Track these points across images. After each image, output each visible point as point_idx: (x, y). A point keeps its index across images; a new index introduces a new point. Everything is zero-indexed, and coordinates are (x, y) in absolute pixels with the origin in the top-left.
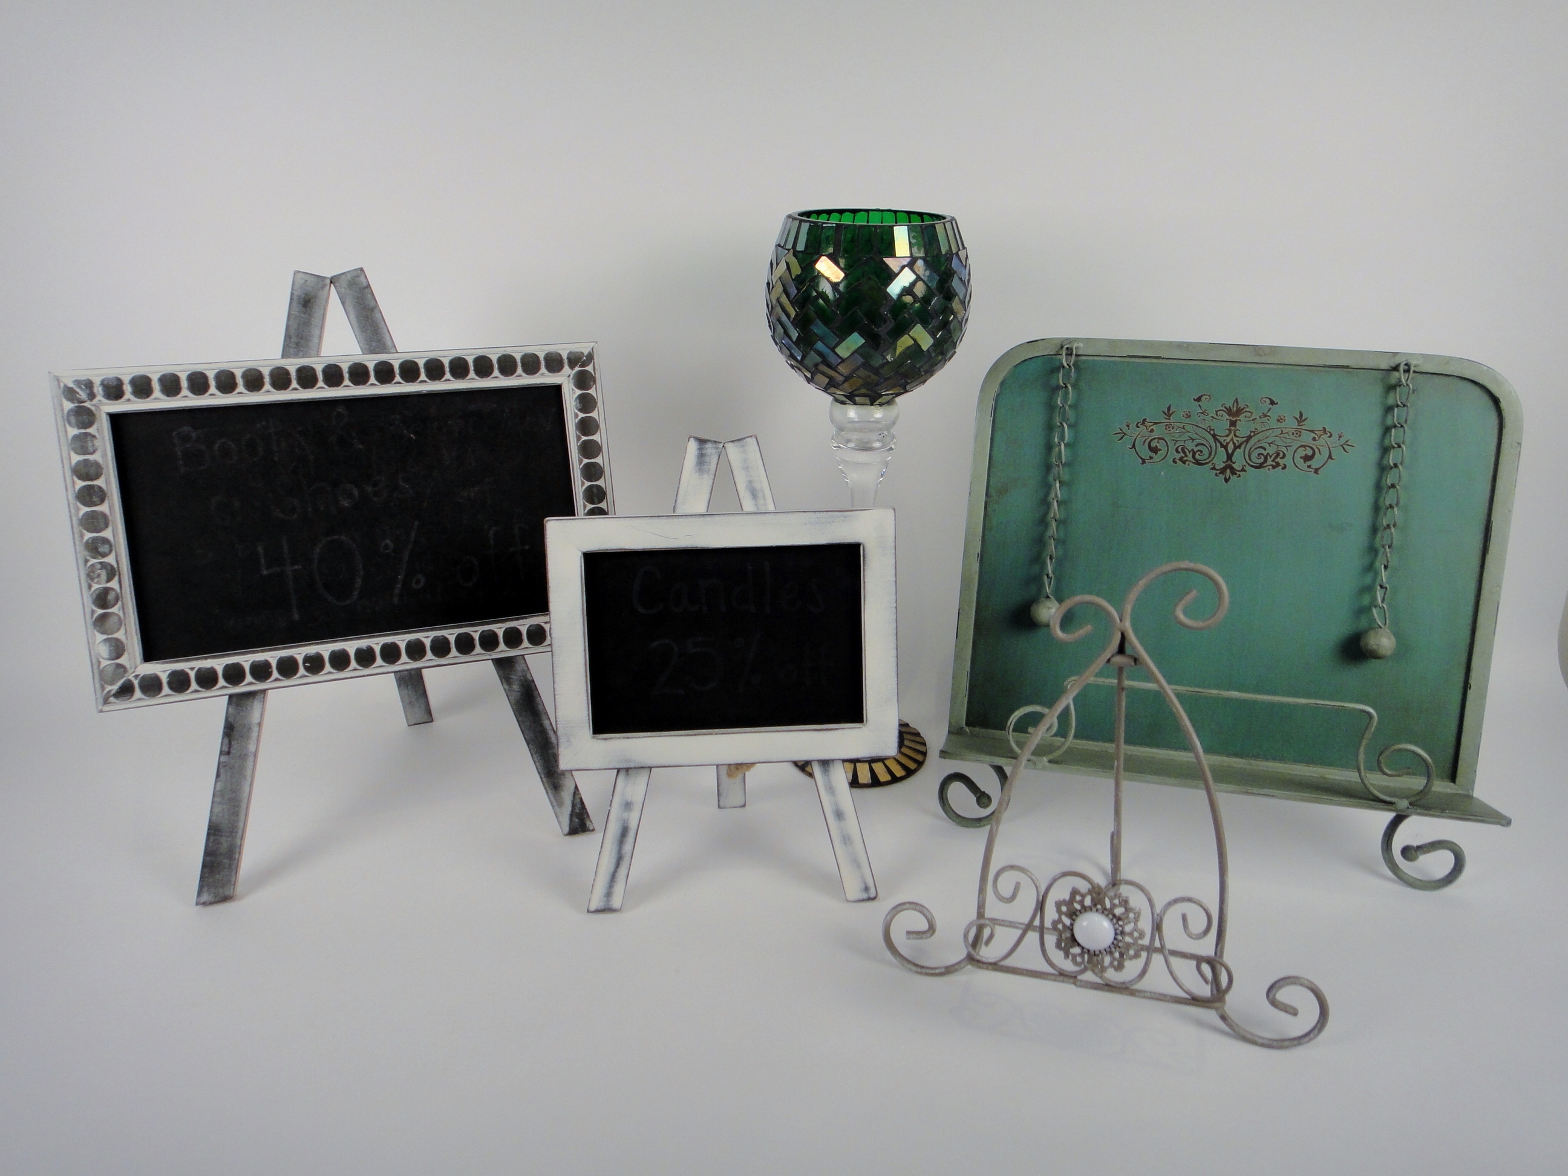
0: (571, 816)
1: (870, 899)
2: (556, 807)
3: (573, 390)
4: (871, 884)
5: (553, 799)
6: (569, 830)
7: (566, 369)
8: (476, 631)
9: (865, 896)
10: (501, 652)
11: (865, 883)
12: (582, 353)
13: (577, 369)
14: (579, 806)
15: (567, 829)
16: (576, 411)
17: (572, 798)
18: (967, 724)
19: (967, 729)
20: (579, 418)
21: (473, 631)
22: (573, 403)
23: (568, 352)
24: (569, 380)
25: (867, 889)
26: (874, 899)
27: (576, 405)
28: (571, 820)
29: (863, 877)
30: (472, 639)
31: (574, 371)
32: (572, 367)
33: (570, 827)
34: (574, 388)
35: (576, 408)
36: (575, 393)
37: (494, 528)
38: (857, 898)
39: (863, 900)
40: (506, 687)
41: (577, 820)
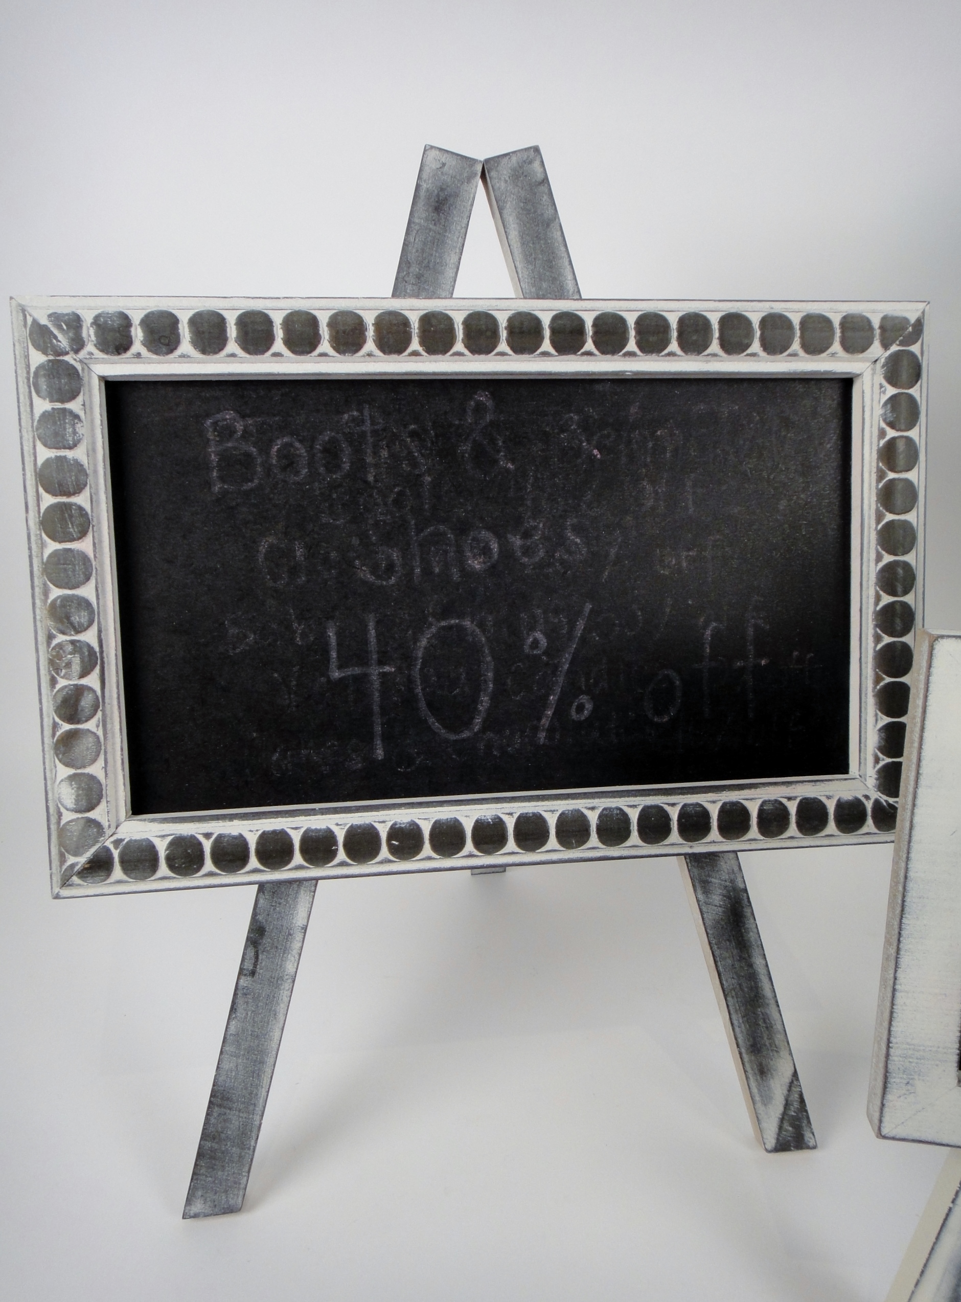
0: (782, 1120)
2: (759, 1105)
3: (881, 386)
5: (755, 1091)
6: (777, 1143)
7: (876, 350)
8: (673, 805)
10: (711, 843)
12: (906, 320)
13: (894, 348)
14: (796, 1105)
15: (771, 1142)
16: (883, 425)
17: (785, 1092)
20: (888, 438)
21: (669, 804)
22: (879, 411)
23: (882, 315)
24: (874, 370)
27: (885, 414)
28: (781, 1128)
30: (666, 818)
31: (888, 353)
32: (886, 346)
33: (778, 1139)
34: (885, 383)
35: (885, 420)
36: (884, 392)
37: (714, 624)
40: (701, 897)
41: (790, 1129)
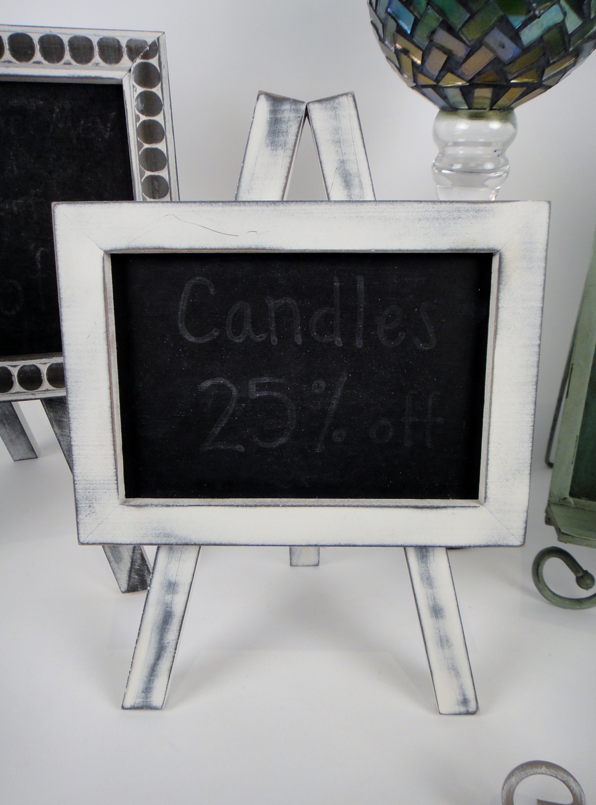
0: (130, 572)
1: (468, 713)
2: (113, 563)
3: (134, 87)
4: (470, 695)
5: (109, 554)
6: (128, 587)
7: (125, 60)
8: (15, 366)
9: (462, 709)
10: (45, 391)
11: (464, 695)
12: (146, 42)
13: (139, 61)
14: (139, 562)
15: (125, 586)
16: (137, 113)
17: (131, 554)
18: (572, 494)
19: (571, 500)
20: (141, 121)
21: (12, 366)
22: (134, 104)
23: (128, 39)
24: (129, 76)
25: (465, 702)
26: (473, 713)
27: (137, 105)
28: (130, 577)
29: (461, 687)
30: (9, 374)
31: (135, 64)
32: (132, 59)
33: (128, 584)
34: (135, 85)
35: (138, 109)
36: (136, 91)
37: (42, 249)
38: (452, 711)
39: (460, 714)
40: (58, 431)
41: (137, 577)
